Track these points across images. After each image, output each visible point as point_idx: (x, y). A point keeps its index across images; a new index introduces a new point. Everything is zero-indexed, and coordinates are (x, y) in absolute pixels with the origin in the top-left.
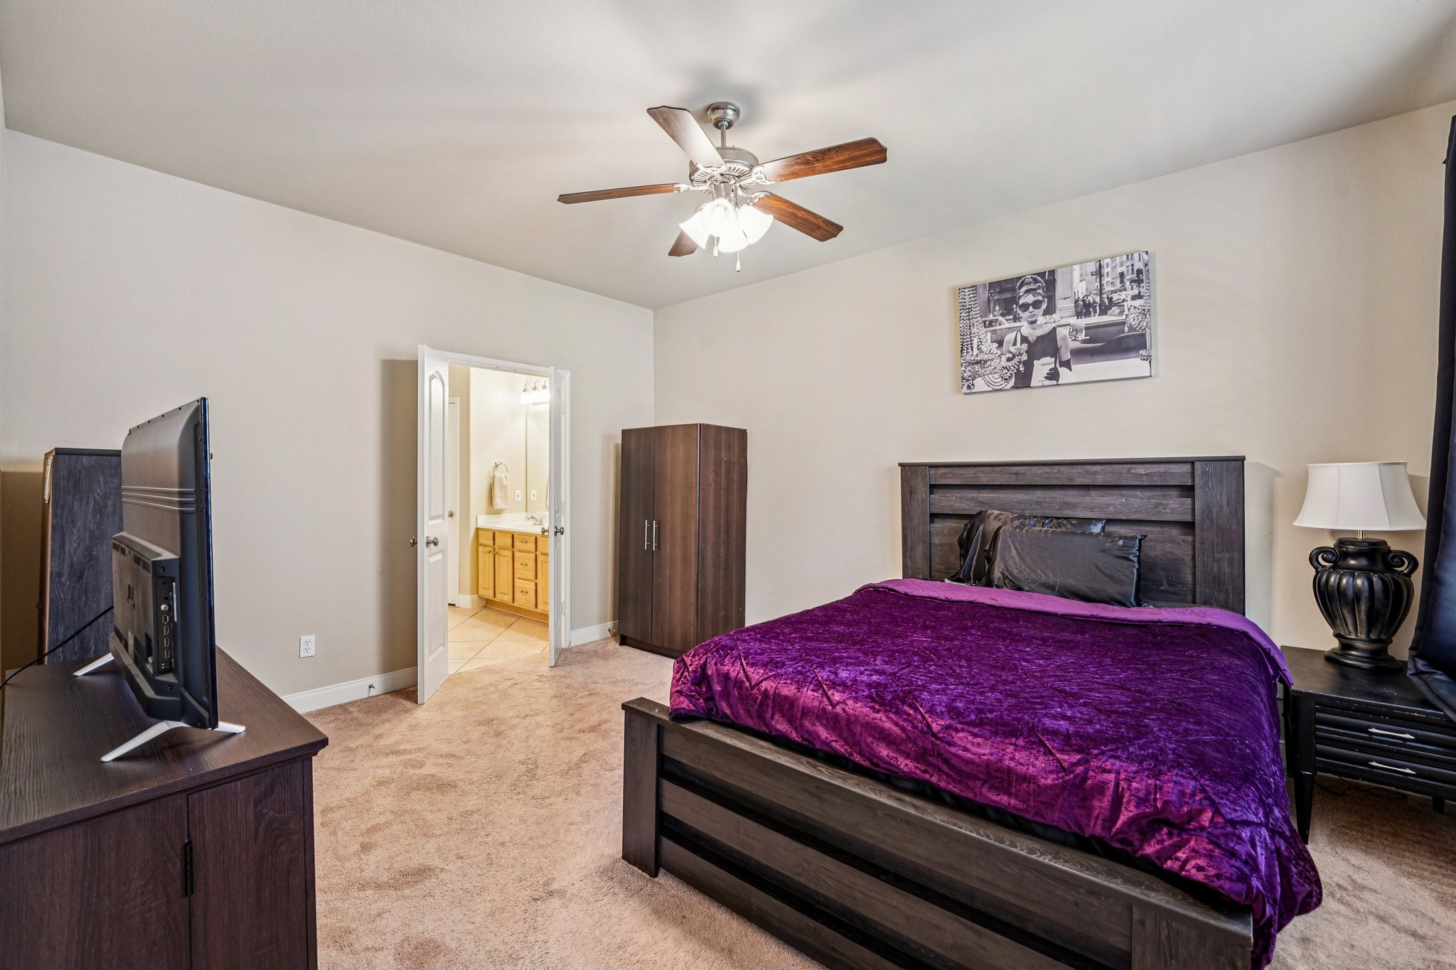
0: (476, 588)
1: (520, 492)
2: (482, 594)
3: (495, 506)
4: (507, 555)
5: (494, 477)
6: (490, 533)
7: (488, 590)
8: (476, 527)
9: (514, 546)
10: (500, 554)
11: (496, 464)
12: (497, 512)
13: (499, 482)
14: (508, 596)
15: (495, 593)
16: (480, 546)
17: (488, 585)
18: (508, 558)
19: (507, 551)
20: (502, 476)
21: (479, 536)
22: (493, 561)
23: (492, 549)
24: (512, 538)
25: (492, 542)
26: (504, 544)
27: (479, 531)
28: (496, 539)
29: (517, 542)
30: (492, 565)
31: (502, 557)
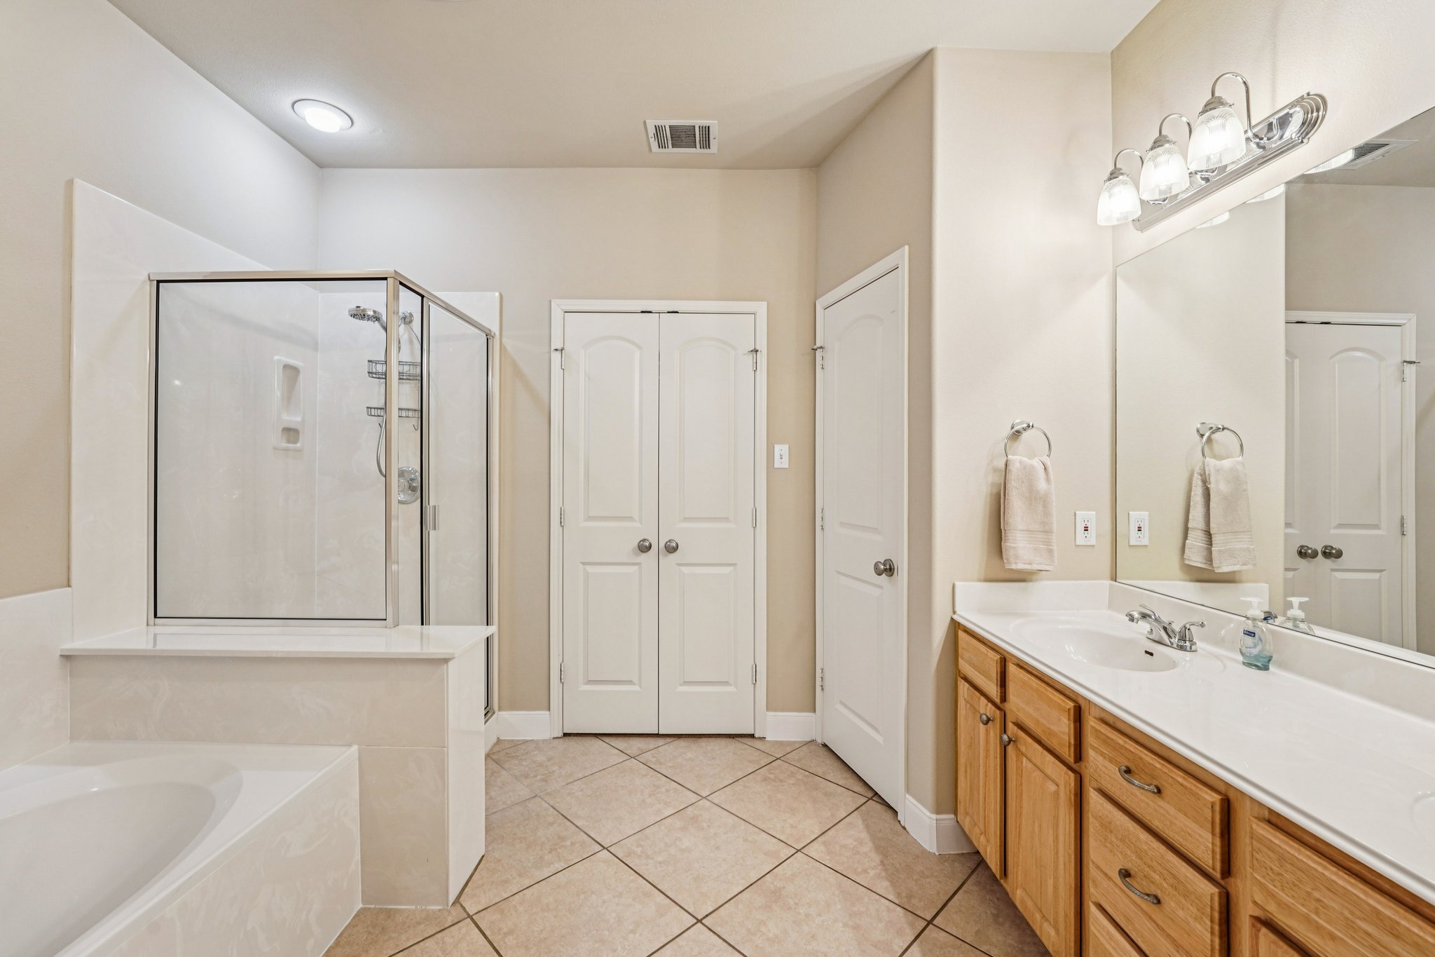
0: (950, 800)
1: (1094, 516)
2: (966, 830)
3: (1012, 560)
4: (1049, 771)
5: (1006, 469)
6: (989, 654)
7: (983, 835)
8: (952, 618)
9: (1082, 757)
10: (1023, 749)
11: (1016, 429)
12: (1015, 576)
13: (1023, 482)
14: (1053, 933)
15: (1005, 872)
16: (963, 681)
17: (982, 819)
18: (1053, 788)
19: (1050, 758)
20: (1033, 467)
21: (960, 650)
22: (998, 756)
23: (994, 712)
24: (1072, 718)
25: (997, 691)
26: (1037, 722)
27: (961, 634)
28: (1012, 688)
29: (1094, 749)
30: (996, 765)
31: (1030, 765)
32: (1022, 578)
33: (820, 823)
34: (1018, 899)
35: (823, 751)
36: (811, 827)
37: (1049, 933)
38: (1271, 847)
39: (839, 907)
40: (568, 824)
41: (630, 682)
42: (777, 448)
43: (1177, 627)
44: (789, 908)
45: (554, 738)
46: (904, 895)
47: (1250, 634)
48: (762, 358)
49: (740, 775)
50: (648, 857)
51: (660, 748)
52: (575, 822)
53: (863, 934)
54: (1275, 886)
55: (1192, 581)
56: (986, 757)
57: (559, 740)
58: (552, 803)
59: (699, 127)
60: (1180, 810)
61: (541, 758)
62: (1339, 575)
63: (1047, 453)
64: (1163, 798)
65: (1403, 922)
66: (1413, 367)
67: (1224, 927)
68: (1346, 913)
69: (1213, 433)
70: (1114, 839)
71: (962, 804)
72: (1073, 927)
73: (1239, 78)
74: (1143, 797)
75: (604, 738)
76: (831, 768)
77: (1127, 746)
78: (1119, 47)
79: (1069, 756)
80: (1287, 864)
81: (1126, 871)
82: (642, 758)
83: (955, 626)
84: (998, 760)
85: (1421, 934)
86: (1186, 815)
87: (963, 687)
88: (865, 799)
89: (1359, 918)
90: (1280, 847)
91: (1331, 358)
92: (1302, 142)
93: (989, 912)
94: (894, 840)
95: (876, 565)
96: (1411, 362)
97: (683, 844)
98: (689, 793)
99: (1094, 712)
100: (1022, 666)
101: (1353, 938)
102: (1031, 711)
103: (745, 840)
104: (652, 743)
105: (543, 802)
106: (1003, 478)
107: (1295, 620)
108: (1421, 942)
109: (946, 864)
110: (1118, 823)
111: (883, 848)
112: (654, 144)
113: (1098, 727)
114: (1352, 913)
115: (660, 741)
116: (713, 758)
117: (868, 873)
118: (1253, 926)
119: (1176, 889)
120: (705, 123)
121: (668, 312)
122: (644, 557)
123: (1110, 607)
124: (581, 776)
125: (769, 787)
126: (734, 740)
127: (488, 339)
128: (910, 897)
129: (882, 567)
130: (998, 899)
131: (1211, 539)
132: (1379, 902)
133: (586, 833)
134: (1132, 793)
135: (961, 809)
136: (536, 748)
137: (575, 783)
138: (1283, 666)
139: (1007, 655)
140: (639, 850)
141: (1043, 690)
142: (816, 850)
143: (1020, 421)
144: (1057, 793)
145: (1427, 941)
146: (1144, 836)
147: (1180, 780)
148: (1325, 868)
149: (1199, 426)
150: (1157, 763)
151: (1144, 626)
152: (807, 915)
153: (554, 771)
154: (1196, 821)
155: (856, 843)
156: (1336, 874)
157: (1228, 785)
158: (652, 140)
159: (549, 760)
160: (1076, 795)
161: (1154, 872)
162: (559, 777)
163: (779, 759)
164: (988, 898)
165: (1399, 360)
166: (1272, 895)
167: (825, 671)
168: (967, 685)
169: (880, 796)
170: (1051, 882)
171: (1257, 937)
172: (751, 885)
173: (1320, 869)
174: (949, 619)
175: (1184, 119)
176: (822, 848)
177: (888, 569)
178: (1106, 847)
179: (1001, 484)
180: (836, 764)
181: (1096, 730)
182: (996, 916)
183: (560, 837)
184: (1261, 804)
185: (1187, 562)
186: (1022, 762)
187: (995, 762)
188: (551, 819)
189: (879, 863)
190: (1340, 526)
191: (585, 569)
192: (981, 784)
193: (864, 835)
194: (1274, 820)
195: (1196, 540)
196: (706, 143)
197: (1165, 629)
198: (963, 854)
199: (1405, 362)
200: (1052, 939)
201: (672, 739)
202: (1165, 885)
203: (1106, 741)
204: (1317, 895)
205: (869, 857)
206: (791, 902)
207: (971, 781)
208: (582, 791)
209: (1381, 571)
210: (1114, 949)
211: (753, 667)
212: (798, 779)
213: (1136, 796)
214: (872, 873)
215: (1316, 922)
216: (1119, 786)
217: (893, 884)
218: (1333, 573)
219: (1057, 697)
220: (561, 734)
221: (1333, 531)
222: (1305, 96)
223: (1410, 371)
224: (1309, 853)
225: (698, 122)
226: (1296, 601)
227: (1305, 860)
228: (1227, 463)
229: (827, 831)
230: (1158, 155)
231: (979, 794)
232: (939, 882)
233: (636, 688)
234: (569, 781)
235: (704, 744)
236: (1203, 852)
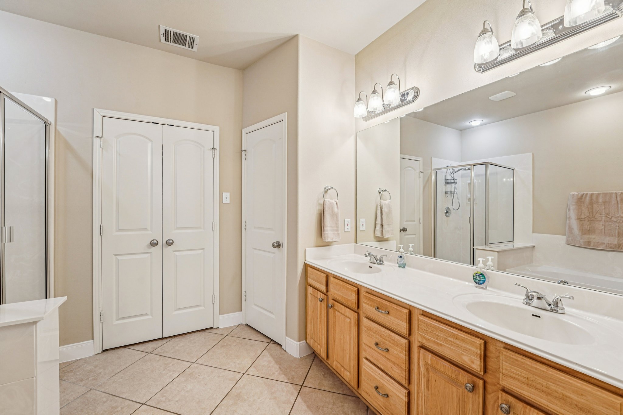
0: (304, 335)
1: (350, 221)
2: (311, 345)
3: (326, 238)
4: (347, 314)
5: (324, 204)
6: (322, 275)
7: (319, 345)
8: (305, 263)
9: (359, 307)
10: (336, 308)
11: (326, 189)
12: (326, 244)
13: (330, 209)
14: (348, 374)
15: (328, 357)
16: (310, 287)
17: (318, 339)
18: (348, 320)
19: (347, 309)
20: (333, 203)
21: (308, 275)
22: (326, 313)
23: (324, 296)
24: (356, 293)
25: (325, 288)
26: (342, 297)
27: (308, 268)
28: (331, 286)
29: (365, 303)
30: (324, 317)
31: (339, 314)
32: (328, 245)
33: (251, 359)
34: (334, 365)
35: (246, 328)
36: (248, 362)
37: (347, 374)
38: (424, 322)
39: (266, 392)
40: (117, 398)
41: (146, 314)
42: (224, 194)
43: (378, 257)
44: (245, 400)
45: (96, 354)
46: (290, 378)
47: (400, 257)
48: (217, 152)
49: (210, 347)
50: (170, 400)
51: (164, 345)
52: (121, 396)
53: (278, 400)
54: (425, 334)
55: (377, 241)
56: (320, 315)
57: (101, 354)
58: (103, 390)
59: (189, 37)
60: (396, 318)
61: (89, 368)
62: (407, 237)
63: (337, 198)
64: (390, 315)
65: (459, 334)
66: (422, 173)
67: (409, 352)
68: (445, 337)
69: (383, 192)
70: (372, 333)
71: (309, 335)
72: (356, 369)
73: (397, 77)
74: (383, 316)
75: (130, 347)
76: (251, 334)
77: (377, 300)
78: (358, 54)
79: (355, 307)
80: (429, 327)
81: (377, 343)
82: (155, 352)
83: (306, 266)
84: (326, 314)
85: (464, 336)
86: (397, 319)
87: (310, 289)
88: (268, 343)
89: (448, 337)
90: (427, 322)
91: (404, 169)
92: (413, 102)
93: (321, 374)
94: (283, 357)
95: (273, 244)
96: (422, 172)
97: (187, 388)
98: (185, 363)
99: (364, 290)
100: (335, 277)
101: (447, 344)
102: (340, 294)
103: (219, 377)
104: (160, 343)
105: (97, 392)
106: (323, 207)
107: (411, 251)
108: (464, 339)
109: (304, 361)
110: (374, 327)
111: (279, 361)
112: (163, 39)
113: (366, 295)
114: (447, 336)
115: (164, 341)
116: (195, 343)
117: (275, 374)
118: (418, 349)
119: (394, 344)
120: (193, 35)
121: (168, 125)
122: (153, 249)
123: (355, 253)
124: (119, 370)
125: (225, 349)
126: (203, 332)
127: (46, 125)
128: (293, 378)
129: (276, 244)
130: (323, 368)
131: (383, 227)
132: (454, 331)
133: (129, 400)
134: (379, 316)
135: (309, 337)
136: (85, 362)
137: (116, 375)
138: (409, 266)
139: (329, 274)
140: (164, 399)
141: (345, 285)
142: (252, 371)
143: (328, 185)
144: (350, 322)
145: (465, 338)
146: (383, 329)
147: (396, 307)
148: (439, 325)
149: (379, 189)
150: (388, 303)
151: (369, 258)
152: (254, 401)
153: (100, 373)
154: (401, 320)
155: (268, 363)
156: (443, 326)
157: (410, 306)
158: (162, 36)
159: (95, 367)
160: (357, 321)
161: (387, 341)
162: (105, 375)
163: (227, 335)
164: (320, 369)
165: (419, 171)
166: (424, 338)
167: (246, 292)
168: (311, 288)
169: (274, 341)
170: (348, 356)
171: (420, 352)
172: (226, 396)
173: (438, 325)
174: (304, 263)
175: (381, 86)
176: (254, 369)
177: (278, 245)
178: (369, 337)
179: (321, 210)
180: (254, 332)
181: (366, 296)
182: (324, 375)
183: (112, 408)
184: (420, 309)
185: (376, 235)
186: (336, 314)
187: (324, 316)
188: (105, 399)
189: (278, 368)
190: (407, 221)
191: (116, 258)
192: (318, 325)
193: (271, 359)
194: (424, 314)
195: (378, 227)
196: (192, 46)
197: (375, 258)
198: (308, 355)
199: (420, 172)
200: (348, 376)
201: (170, 339)
202: (390, 344)
203: (369, 299)
204: (437, 334)
205: (274, 367)
206: (246, 397)
207: (313, 324)
208: (121, 378)
209: (415, 234)
210: (372, 372)
211: (213, 296)
212: (238, 342)
213: (380, 316)
214: (276, 373)
215: (437, 342)
216: (374, 314)
217: (286, 375)
218: (405, 236)
219: (350, 287)
220: (101, 351)
221: (405, 223)
222: (414, 87)
223: (421, 174)
224: (435, 322)
225: (189, 34)
226: (411, 245)
227: (434, 324)
228: (387, 202)
229: (254, 362)
230: (374, 96)
231: (317, 329)
232: (302, 368)
233: (150, 317)
234: (112, 375)
235: (188, 337)
236: (403, 330)
